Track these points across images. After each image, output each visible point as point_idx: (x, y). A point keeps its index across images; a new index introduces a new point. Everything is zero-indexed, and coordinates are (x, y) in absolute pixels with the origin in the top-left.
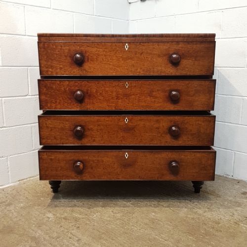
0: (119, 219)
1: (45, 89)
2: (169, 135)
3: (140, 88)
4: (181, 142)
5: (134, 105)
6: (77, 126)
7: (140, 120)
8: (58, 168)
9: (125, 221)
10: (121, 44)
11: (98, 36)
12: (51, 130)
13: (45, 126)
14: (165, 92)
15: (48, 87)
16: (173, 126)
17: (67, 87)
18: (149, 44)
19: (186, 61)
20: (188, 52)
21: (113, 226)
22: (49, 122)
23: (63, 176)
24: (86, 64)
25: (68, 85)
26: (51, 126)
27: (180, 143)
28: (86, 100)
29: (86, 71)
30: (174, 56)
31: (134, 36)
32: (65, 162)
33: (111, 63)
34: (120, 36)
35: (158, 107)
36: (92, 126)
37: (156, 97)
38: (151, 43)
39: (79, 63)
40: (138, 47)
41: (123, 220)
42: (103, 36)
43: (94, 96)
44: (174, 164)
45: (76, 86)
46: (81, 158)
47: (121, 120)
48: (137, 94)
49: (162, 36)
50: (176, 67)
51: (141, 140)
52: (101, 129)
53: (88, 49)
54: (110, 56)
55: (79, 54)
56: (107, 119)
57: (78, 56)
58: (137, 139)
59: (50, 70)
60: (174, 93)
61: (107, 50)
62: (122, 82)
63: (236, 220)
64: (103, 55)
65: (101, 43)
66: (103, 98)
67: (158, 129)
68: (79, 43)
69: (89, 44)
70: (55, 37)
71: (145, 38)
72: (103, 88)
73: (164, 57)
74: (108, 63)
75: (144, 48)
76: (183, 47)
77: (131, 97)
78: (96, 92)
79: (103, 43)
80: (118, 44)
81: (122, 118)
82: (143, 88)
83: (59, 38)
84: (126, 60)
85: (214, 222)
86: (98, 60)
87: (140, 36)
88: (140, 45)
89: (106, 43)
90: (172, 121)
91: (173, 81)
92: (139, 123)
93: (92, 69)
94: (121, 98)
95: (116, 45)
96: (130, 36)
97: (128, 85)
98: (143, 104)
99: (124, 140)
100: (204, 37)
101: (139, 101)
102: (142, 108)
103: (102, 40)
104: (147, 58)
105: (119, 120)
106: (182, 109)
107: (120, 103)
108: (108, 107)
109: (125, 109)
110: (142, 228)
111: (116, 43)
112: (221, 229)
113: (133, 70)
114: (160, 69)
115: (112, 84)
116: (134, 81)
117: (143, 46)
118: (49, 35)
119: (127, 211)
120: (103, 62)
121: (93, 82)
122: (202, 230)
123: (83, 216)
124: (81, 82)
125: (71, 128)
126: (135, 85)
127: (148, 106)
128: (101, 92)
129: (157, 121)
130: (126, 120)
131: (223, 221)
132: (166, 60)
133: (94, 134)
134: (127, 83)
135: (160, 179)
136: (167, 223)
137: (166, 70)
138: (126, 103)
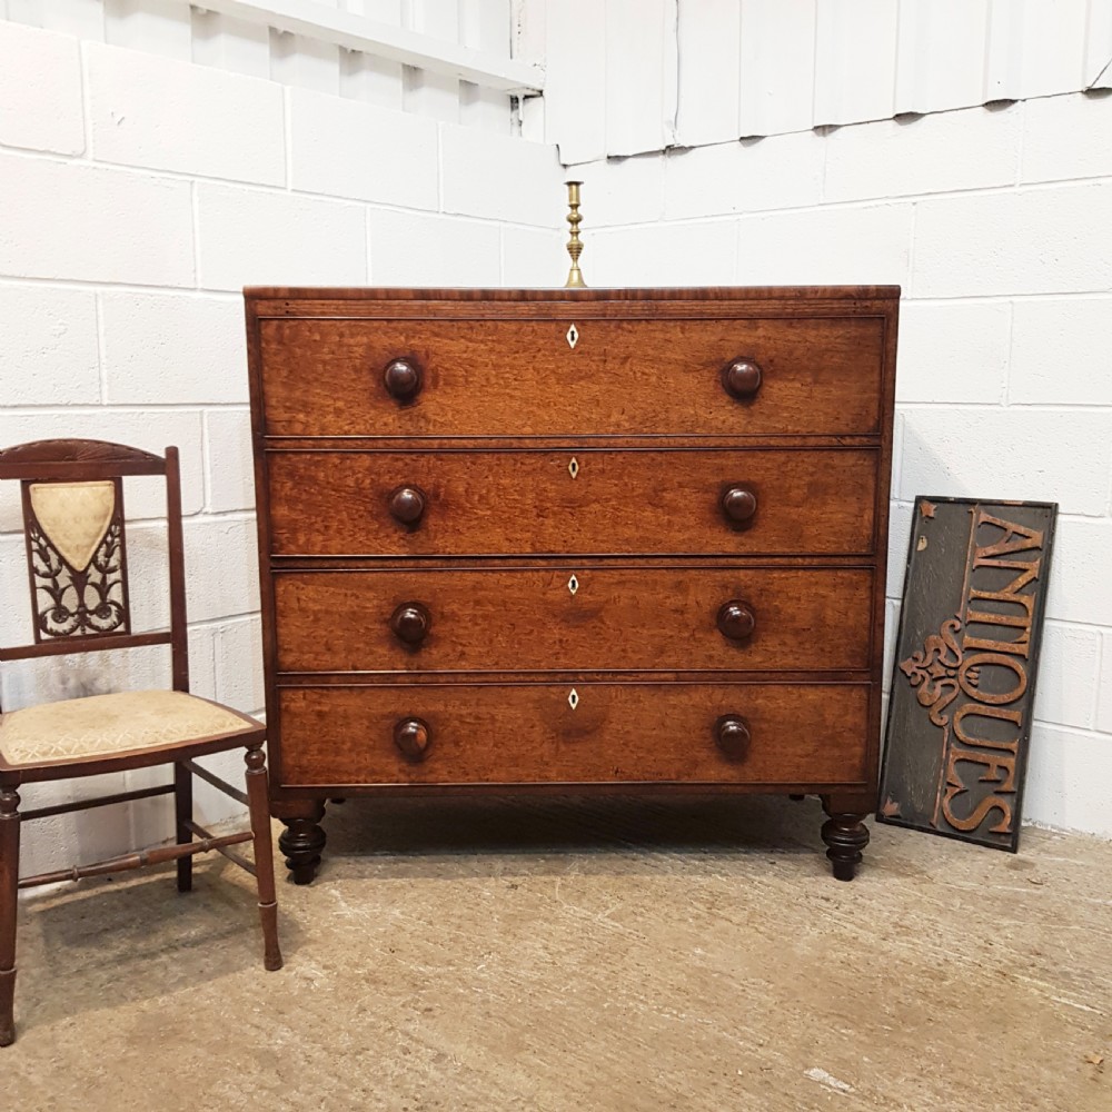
0: (574, 974)
1: (289, 484)
2: (718, 635)
3: (620, 477)
4: (758, 659)
5: (600, 537)
6: (405, 606)
7: (619, 583)
8: (343, 743)
9: (599, 983)
10: (553, 326)
11: (467, 296)
12: (317, 620)
13: (295, 605)
14: (706, 492)
15: (301, 477)
16: (732, 603)
17: (365, 476)
18: (650, 327)
19: (781, 384)
20: (791, 353)
21: (557, 1001)
22: (310, 591)
23: (359, 771)
24: (429, 396)
25: (369, 470)
26: (317, 608)
27: (756, 659)
28: (432, 521)
29: (428, 421)
30: (741, 368)
31: (602, 296)
32: (366, 723)
33: (517, 393)
34: (550, 296)
35: (683, 542)
36: (455, 607)
37: (673, 510)
38: (660, 325)
39: (404, 393)
40: (613, 335)
41: (590, 979)
42: (487, 296)
43: (460, 506)
44: (732, 727)
45: (399, 472)
46: (421, 709)
47: (556, 582)
48: (608, 500)
49: (702, 295)
50: (748, 406)
51: (624, 651)
52: (485, 617)
53: (435, 344)
54: (512, 367)
55: (405, 360)
56: (509, 582)
57: (401, 367)
58: (610, 650)
59: (301, 416)
60: (737, 494)
61: (504, 348)
62: (556, 456)
63: (1000, 962)
64: (490, 366)
65: (482, 323)
66: (489, 513)
67: (682, 613)
68: (402, 324)
69: (440, 326)
70: (306, 302)
71: (641, 303)
72: (491, 478)
73: (705, 373)
74: (507, 391)
75: (634, 341)
76: (770, 338)
77: (587, 509)
78: (466, 491)
79: (489, 324)
80: (543, 326)
81: (558, 576)
82: (629, 477)
83: (323, 305)
84: (569, 381)
85: (923, 972)
86: (472, 382)
87: (622, 297)
88: (620, 331)
89: (500, 324)
90: (727, 588)
91: (733, 454)
92: (616, 594)
93: (450, 414)
94: (555, 514)
95: (533, 331)
96: (585, 296)
97: (577, 467)
98: (629, 532)
99: (566, 654)
100: (859, 299)
101: (615, 524)
102: (627, 547)
103: (483, 312)
104: (644, 373)
105: (549, 585)
106: (765, 550)
107: (551, 530)
108: (507, 543)
109: (566, 549)
110: (665, 1006)
111: (534, 324)
112: (953, 999)
113: (593, 416)
114: (692, 415)
115: (522, 463)
116: (599, 455)
117: (630, 332)
118: (288, 295)
119: (600, 946)
120: (490, 390)
121: (455, 457)
122: (888, 1004)
123: (439, 970)
124: (414, 457)
125: (382, 614)
126: (601, 466)
127: (648, 539)
128: (484, 491)
129: (680, 587)
130: (573, 584)
131: (958, 969)
132: (712, 383)
133: (461, 632)
134: (574, 461)
135: (685, 780)
136: (754, 984)
137: (710, 416)
138: (570, 531)
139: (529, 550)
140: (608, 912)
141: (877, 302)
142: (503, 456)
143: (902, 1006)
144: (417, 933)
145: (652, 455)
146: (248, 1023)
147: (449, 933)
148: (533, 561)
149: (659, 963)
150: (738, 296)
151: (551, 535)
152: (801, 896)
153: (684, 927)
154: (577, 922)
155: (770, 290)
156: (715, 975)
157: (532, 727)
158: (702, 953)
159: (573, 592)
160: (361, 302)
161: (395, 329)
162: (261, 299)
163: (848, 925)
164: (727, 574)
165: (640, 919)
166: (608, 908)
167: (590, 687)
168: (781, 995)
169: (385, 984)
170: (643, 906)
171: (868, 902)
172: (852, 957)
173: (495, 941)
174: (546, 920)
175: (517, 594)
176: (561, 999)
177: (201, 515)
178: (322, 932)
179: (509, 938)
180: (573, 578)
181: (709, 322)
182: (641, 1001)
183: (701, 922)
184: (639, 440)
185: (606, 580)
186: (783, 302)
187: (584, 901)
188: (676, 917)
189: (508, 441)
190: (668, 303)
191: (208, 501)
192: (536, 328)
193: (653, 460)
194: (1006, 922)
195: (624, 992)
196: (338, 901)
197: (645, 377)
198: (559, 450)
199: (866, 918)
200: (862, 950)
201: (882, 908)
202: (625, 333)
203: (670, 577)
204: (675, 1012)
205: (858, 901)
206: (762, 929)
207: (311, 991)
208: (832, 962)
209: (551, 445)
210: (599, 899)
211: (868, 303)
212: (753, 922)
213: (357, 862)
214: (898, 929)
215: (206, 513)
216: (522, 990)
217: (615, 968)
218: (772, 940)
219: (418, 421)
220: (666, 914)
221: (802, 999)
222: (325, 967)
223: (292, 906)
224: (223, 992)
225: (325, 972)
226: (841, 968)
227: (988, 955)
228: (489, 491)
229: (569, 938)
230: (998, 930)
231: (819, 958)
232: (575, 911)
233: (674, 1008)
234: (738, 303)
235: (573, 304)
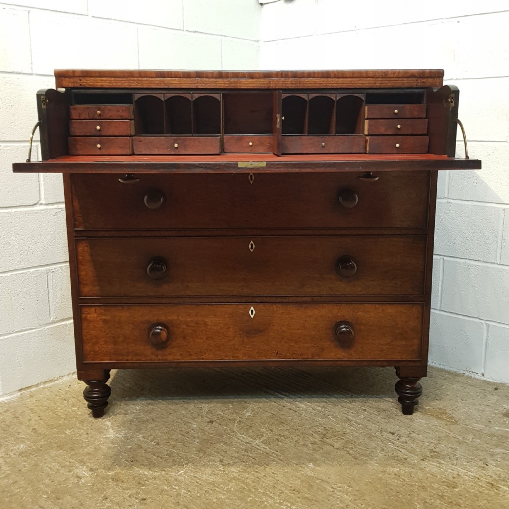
0: (234, 478)
5: (267, 219)
7: (278, 245)
8: (119, 338)
9: (248, 484)
11: (187, 75)
12: (102, 267)
13: (89, 258)
22: (98, 250)
23: (130, 353)
26: (102, 259)
32: (132, 326)
36: (183, 259)
41: (243, 482)
42: (199, 75)
46: (164, 318)
47: (242, 245)
52: (200, 265)
56: (214, 245)
58: (273, 284)
63: (491, 477)
66: (202, 204)
70: (92, 79)
71: (290, 79)
77: (259, 202)
78: (188, 192)
81: (242, 242)
82: (284, 183)
83: (102, 80)
85: (443, 482)
87: (280, 76)
90: (341, 248)
94: (240, 205)
96: (257, 76)
97: (253, 178)
99: (248, 287)
100: (420, 77)
101: (276, 211)
105: (237, 246)
107: (239, 214)
108: (213, 222)
110: (284, 501)
112: (460, 501)
118: (81, 75)
119: (253, 460)
122: (419, 503)
123: (156, 473)
125: (140, 263)
128: (199, 191)
130: (252, 246)
131: (465, 480)
133: (187, 273)
135: (316, 358)
136: (340, 487)
139: (225, 226)
140: (262, 439)
141: (430, 79)
143: (427, 505)
144: (149, 450)
146: (37, 505)
147: (167, 451)
148: (229, 232)
149: (286, 472)
150: (348, 75)
151: (238, 217)
152: (377, 431)
153: (305, 449)
154: (243, 445)
155: (367, 72)
156: (318, 481)
157: (228, 328)
158: (313, 466)
159: (252, 250)
160: (124, 79)
162: (65, 77)
163: (403, 450)
164: (341, 240)
165: (280, 444)
166: (262, 436)
167: (262, 305)
168: (355, 495)
169: (123, 482)
170: (283, 436)
171: (417, 436)
172: (401, 471)
173: (193, 456)
174: (225, 443)
176: (224, 494)
177: (38, 205)
178: (95, 448)
179: (201, 455)
180: (252, 242)
182: (271, 497)
183: (315, 447)
185: (271, 243)
186: (374, 79)
187: (250, 431)
188: (302, 443)
190: (307, 80)
191: (43, 197)
194: (498, 450)
195: (262, 491)
196: (108, 429)
199: (414, 446)
200: (409, 467)
201: (425, 440)
204: (289, 505)
205: (411, 435)
206: (351, 452)
207: (79, 485)
208: (389, 474)
210: (259, 430)
211: (425, 80)
212: (347, 447)
213: (125, 404)
214: (432, 454)
215: (41, 204)
216: (201, 489)
217: (259, 475)
218: (356, 459)
220: (296, 441)
221: (367, 498)
222: (91, 470)
223: (82, 431)
224: (29, 484)
225: (90, 473)
226: (394, 478)
227: (484, 472)
229: (236, 455)
230: (492, 455)
231: (382, 472)
232: (244, 438)
233: (289, 502)
234: (348, 80)
235: (251, 80)
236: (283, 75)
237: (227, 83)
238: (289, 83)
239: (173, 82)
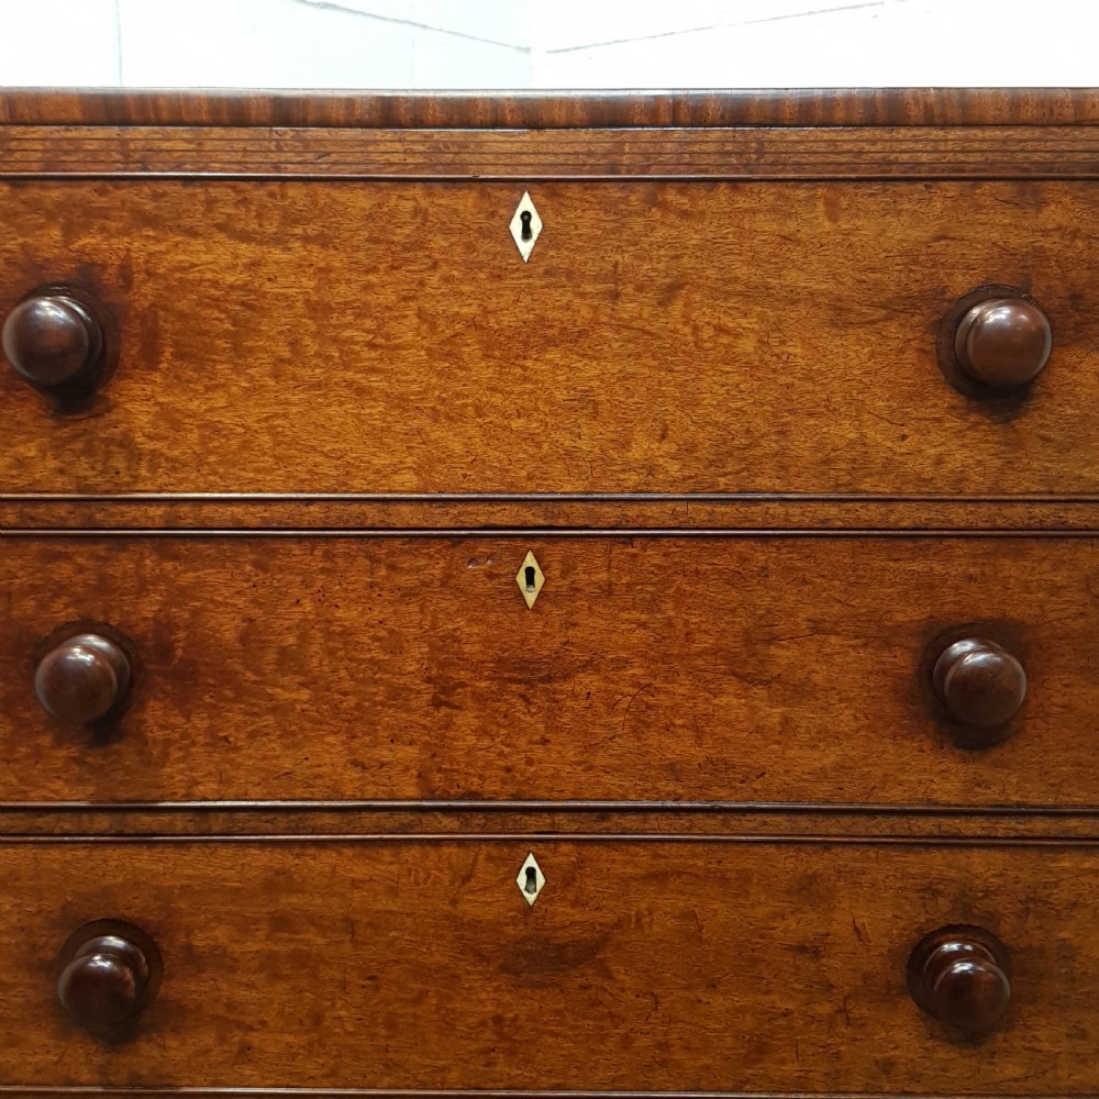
2: (908, 1006)
3: (653, 605)
5: (600, 759)
10: (467, 201)
11: (233, 113)
14: (888, 645)
16: (950, 931)
18: (742, 202)
24: (137, 389)
28: (155, 716)
29: (135, 455)
30: (998, 315)
31: (608, 114)
33: (375, 381)
34: (463, 114)
35: (821, 775)
36: (221, 934)
37: (800, 691)
38: (768, 194)
39: (69, 381)
40: (638, 224)
42: (287, 112)
43: (226, 677)
45: (61, 589)
47: (485, 874)
48: (621, 664)
50: (1006, 421)
51: (663, 1046)
52: (302, 960)
53: (140, 246)
54: (362, 312)
55: (65, 292)
57: (50, 310)
58: (626, 1043)
61: (338, 260)
62: (482, 548)
64: (300, 305)
65: (274, 187)
66: (305, 694)
67: (816, 954)
68: (56, 194)
69: (157, 197)
71: (716, 133)
72: (308, 606)
73: (892, 329)
74: (349, 375)
75: (695, 239)
76: (1075, 234)
77: (567, 687)
78: (243, 639)
79: (294, 191)
80: (445, 200)
81: (489, 858)
82: (678, 604)
84: (517, 347)
86: (250, 351)
88: (656, 214)
89: (322, 189)
90: (936, 893)
91: (962, 548)
92: (643, 906)
93: (194, 437)
94: (479, 698)
95: (416, 212)
96: (560, 115)
97: (539, 579)
98: (681, 747)
99: (512, 1052)
101: (640, 726)
102: (671, 787)
103: (275, 157)
104: (721, 330)
105: (466, 879)
106: (1038, 796)
107: (471, 740)
108: (355, 774)
109: (510, 789)
111: (417, 191)
113: (584, 445)
114: (851, 444)
115: (392, 567)
116: (599, 547)
117: (684, 214)
120: (301, 372)
121: (209, 549)
124: (101, 549)
125: (34, 948)
126: (603, 576)
127: (729, 766)
128: (291, 640)
129: (808, 890)
130: (530, 881)
132: (911, 356)
133: (242, 994)
134: (530, 561)
137: (905, 447)
138: (522, 742)
139: (412, 791)
142: (341, 547)
145: (740, 546)
148: (427, 819)
150: (990, 115)
151: (470, 752)
159: (531, 898)
161: (35, 206)
164: (938, 861)
175: (385, 903)
180: (531, 862)
181: (903, 187)
184: (708, 508)
185: (618, 869)
189: (355, 508)
190: (792, 134)
192: (424, 203)
193: (743, 559)
197: (725, 340)
198: (492, 534)
202: (672, 218)
203: (788, 864)
209: (468, 520)
219: (109, 454)
228: (304, 639)
234: (989, 133)
235: (527, 135)
236: (682, 117)
237: (420, 148)
238: (711, 148)
239: (166, 145)
